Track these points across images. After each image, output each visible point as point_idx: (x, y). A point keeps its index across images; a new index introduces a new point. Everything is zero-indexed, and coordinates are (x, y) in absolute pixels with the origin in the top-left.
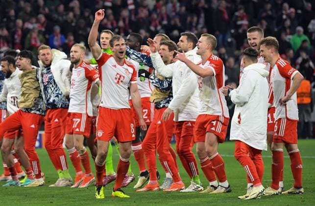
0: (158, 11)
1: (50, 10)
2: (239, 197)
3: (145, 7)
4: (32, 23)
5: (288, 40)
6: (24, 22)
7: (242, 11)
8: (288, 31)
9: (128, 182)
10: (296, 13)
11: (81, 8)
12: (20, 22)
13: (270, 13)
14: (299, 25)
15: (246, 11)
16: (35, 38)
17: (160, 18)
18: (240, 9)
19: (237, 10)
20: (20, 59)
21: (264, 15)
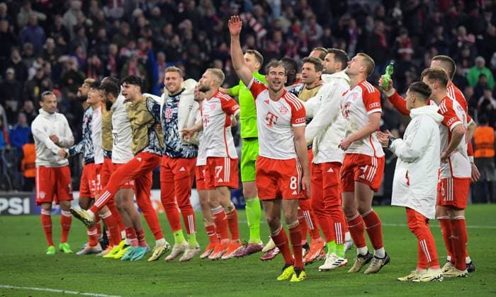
0: (295, 34)
1: (154, 33)
2: (399, 279)
3: (279, 29)
4: (130, 49)
5: (463, 75)
6: (119, 49)
7: (405, 36)
8: (465, 63)
9: (274, 253)
10: (477, 40)
11: (193, 31)
12: (114, 48)
13: (441, 38)
14: (480, 54)
15: (410, 36)
16: (134, 70)
17: (298, 45)
18: (403, 33)
19: (398, 35)
20: (126, 87)
21: (434, 40)
